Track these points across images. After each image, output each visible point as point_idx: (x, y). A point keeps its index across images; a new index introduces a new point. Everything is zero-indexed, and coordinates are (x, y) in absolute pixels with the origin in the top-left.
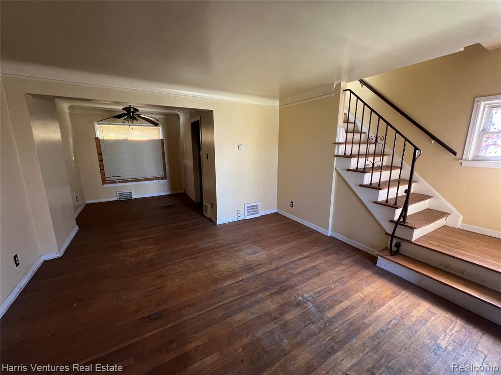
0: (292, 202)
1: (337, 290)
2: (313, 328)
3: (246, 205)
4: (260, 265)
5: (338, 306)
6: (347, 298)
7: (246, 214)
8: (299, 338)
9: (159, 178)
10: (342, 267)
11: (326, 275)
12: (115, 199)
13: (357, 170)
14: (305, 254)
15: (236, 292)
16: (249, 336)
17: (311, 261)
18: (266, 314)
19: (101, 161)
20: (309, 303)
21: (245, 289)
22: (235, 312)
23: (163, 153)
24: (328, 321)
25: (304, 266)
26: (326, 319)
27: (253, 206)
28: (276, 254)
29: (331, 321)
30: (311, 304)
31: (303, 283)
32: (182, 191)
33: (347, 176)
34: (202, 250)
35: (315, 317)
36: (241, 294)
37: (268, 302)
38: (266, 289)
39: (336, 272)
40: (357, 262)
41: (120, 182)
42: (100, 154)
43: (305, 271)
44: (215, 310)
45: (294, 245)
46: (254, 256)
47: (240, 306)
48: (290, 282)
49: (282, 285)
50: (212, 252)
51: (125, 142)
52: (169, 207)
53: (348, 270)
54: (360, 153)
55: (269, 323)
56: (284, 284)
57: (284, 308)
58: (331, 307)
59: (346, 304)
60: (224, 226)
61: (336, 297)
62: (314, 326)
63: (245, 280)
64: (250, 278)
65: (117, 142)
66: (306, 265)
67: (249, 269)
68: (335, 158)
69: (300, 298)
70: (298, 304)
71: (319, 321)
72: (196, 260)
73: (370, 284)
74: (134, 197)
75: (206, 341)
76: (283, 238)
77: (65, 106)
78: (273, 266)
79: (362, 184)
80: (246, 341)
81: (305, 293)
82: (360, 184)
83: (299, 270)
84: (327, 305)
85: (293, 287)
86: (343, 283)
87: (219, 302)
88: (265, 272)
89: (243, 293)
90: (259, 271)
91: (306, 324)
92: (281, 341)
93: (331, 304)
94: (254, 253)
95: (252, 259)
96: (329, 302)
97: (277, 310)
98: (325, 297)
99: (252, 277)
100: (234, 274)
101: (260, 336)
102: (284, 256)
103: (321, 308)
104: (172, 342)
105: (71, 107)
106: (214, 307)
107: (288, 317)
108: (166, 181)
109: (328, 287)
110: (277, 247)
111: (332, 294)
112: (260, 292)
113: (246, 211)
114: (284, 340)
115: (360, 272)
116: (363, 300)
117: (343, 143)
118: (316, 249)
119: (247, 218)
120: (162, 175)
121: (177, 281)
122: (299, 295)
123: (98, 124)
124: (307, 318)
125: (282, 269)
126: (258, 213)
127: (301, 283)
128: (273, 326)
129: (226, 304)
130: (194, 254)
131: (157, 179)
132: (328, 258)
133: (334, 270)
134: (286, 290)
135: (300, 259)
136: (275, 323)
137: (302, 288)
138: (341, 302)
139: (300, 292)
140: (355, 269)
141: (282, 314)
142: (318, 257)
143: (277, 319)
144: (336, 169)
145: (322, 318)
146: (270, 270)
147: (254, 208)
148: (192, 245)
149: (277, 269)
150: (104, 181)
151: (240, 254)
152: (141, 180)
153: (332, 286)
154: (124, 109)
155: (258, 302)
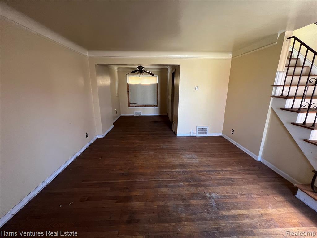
0: (233, 130)
1: (241, 200)
2: (207, 215)
3: (198, 128)
4: (191, 166)
5: (236, 211)
6: (247, 209)
7: (197, 133)
8: (193, 217)
9: (155, 105)
10: (258, 187)
11: (238, 187)
12: (133, 115)
13: (292, 110)
14: (229, 169)
15: (169, 176)
16: (164, 202)
17: (231, 174)
18: (180, 195)
19: (128, 95)
20: (213, 200)
21: (174, 176)
22: (162, 187)
23: (158, 91)
24: (220, 217)
25: (223, 176)
26: (220, 215)
27: (203, 129)
28: (206, 163)
29: (223, 217)
30: (214, 201)
31: (215, 186)
32: (166, 114)
33: (282, 114)
34: (162, 149)
35: (213, 210)
36: (171, 178)
37: (185, 189)
38: (187, 181)
39: (248, 188)
40: (274, 187)
41: (136, 106)
42: (128, 91)
43: (222, 179)
44: (153, 182)
45: (223, 160)
46: (191, 160)
47: (167, 185)
48: (206, 183)
49: (199, 182)
50: (167, 151)
51: (140, 85)
52: (155, 122)
53: (261, 190)
54: (297, 95)
55: (179, 200)
56: (202, 182)
57: (192, 196)
58: (229, 209)
59: (244, 212)
60: (181, 138)
61: (238, 204)
62: (208, 215)
63: (177, 172)
64: (181, 171)
65: (136, 85)
66: (225, 175)
67: (183, 166)
68: (272, 99)
69: (208, 195)
70: (205, 198)
71: (214, 213)
72: (156, 153)
73: (277, 207)
74: (142, 115)
75: (141, 195)
76: (217, 153)
77: (116, 68)
78: (200, 169)
79: (295, 122)
80: (161, 203)
81: (213, 192)
82: (292, 122)
83: (217, 177)
84: (226, 206)
85: (207, 186)
86: (250, 197)
87: (157, 178)
88: (192, 171)
89: (172, 178)
90: (189, 170)
91: (203, 211)
92: (181, 213)
93: (231, 207)
94: (191, 158)
95: (188, 161)
96: (229, 205)
97: (188, 195)
98: (228, 201)
99: (183, 171)
100: (173, 166)
101: (170, 205)
102: (212, 165)
103: (220, 207)
104: (127, 188)
105: (118, 68)
106: (153, 180)
107: (193, 202)
108: (158, 107)
109: (235, 195)
110: (209, 159)
111: (235, 201)
112: (183, 181)
113: (197, 131)
114: (182, 214)
115: (274, 196)
116: (262, 215)
117: (281, 86)
118: (241, 167)
119: (198, 136)
120: (156, 104)
121: (142, 161)
122: (208, 192)
123: (129, 76)
124: (206, 208)
125: (205, 173)
126: (206, 134)
127: (214, 186)
128: (180, 202)
129: (160, 180)
130: (156, 150)
131: (153, 106)
132: (247, 176)
133: (247, 186)
134: (201, 186)
135: (223, 171)
136: (183, 202)
137: (213, 189)
138: (239, 209)
139: (210, 191)
140: (268, 191)
141: (190, 199)
142: (238, 173)
143: (185, 200)
144: (271, 108)
145: (218, 213)
146: (196, 171)
147: (204, 130)
148: (158, 145)
149: (201, 171)
150: (129, 106)
151: (182, 157)
152: (145, 106)
153: (238, 196)
154: (137, 67)
155: (178, 186)
